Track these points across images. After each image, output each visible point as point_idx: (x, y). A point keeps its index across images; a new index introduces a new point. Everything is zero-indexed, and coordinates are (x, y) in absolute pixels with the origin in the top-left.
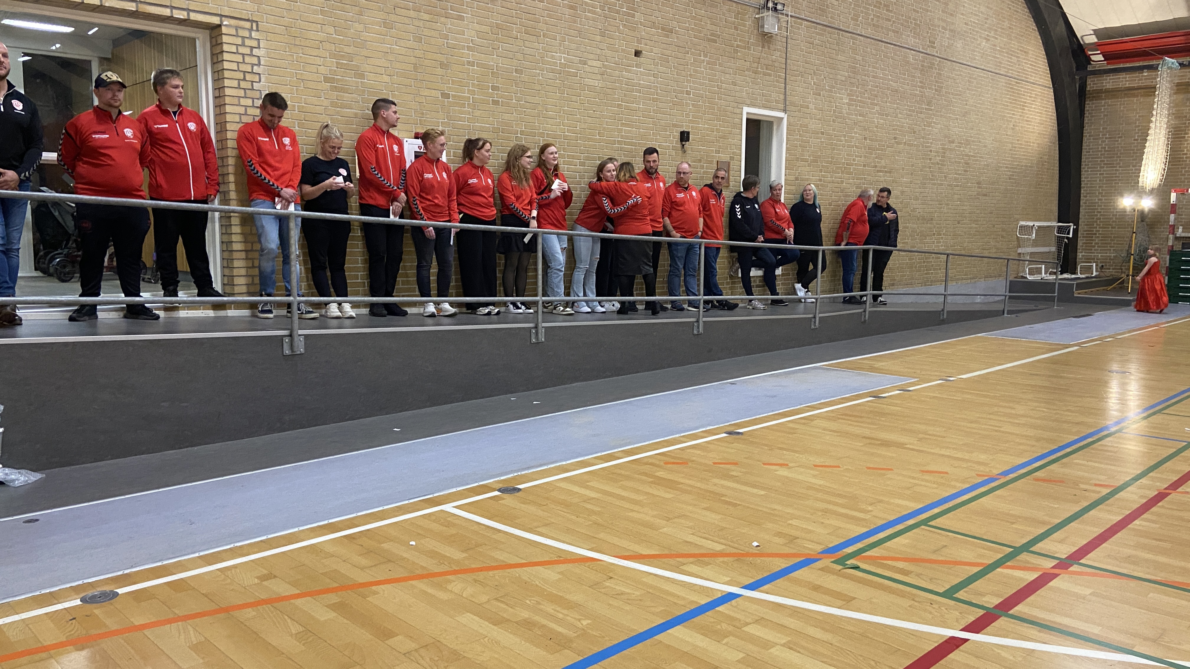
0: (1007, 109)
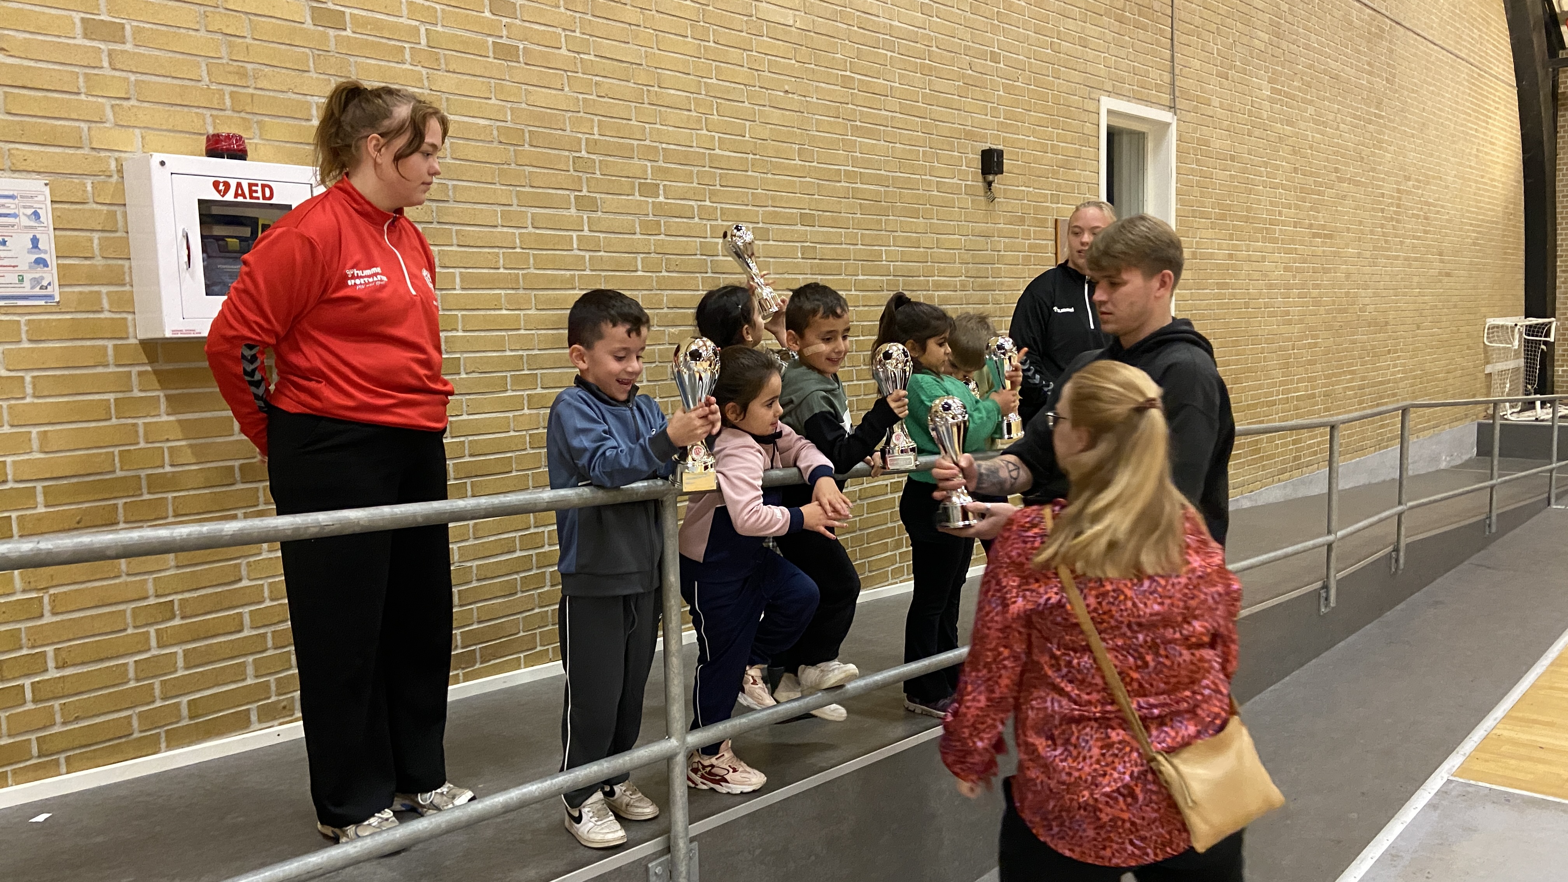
0: (1469, 121)
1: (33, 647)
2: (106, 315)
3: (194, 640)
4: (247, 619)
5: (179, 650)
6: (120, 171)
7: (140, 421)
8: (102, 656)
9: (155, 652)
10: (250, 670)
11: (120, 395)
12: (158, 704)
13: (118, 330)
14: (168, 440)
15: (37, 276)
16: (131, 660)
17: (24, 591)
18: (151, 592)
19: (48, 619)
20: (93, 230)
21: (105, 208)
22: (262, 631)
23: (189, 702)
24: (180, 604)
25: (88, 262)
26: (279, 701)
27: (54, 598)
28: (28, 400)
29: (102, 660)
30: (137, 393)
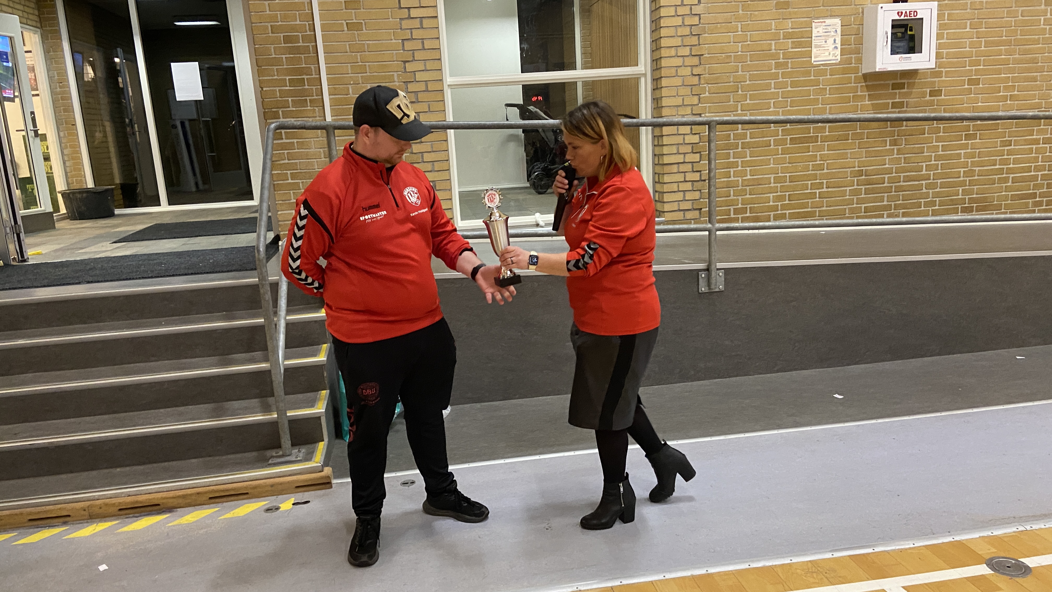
1: (820, 180)
2: (853, 65)
3: (868, 185)
4: (886, 179)
5: (863, 187)
6: (863, 12)
7: (859, 104)
8: (840, 186)
9: (855, 187)
10: (886, 199)
11: (854, 94)
12: (855, 206)
13: (856, 70)
14: (867, 111)
15: (834, 52)
16: (848, 189)
17: (820, 161)
18: (857, 165)
19: (825, 171)
20: (852, 35)
21: (857, 26)
22: (891, 185)
23: (865, 207)
24: (865, 172)
25: (849, 46)
26: (894, 213)
27: (828, 164)
28: (827, 96)
29: (839, 187)
30: (859, 93)
